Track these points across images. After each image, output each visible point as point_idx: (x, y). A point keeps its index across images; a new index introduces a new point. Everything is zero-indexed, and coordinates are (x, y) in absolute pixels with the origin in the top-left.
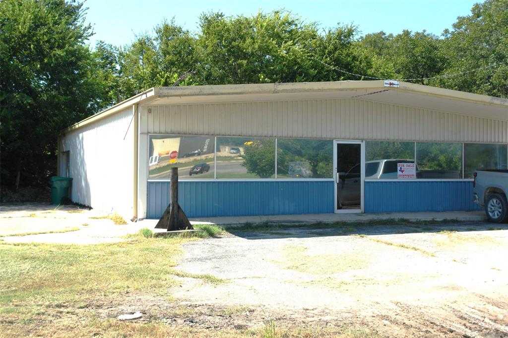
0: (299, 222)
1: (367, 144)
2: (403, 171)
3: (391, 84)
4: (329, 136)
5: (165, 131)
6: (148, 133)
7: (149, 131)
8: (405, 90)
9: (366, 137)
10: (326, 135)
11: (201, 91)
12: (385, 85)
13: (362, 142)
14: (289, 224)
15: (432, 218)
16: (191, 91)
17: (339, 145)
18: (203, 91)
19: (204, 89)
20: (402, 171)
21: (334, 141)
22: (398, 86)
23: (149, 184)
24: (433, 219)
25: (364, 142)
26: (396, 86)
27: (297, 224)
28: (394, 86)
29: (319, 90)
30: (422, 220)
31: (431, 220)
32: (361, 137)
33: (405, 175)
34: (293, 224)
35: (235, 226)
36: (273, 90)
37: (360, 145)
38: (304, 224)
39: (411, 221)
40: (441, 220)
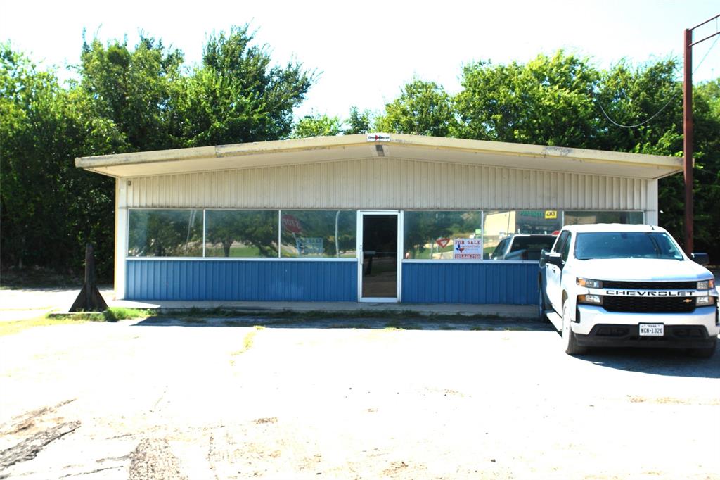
0: (260, 310)
1: (407, 215)
2: (463, 249)
3: (377, 138)
4: (351, 205)
5: (146, 205)
6: (127, 207)
7: (129, 205)
8: (400, 143)
9: (405, 206)
10: (347, 204)
11: (127, 160)
12: (369, 140)
13: (399, 212)
14: (246, 311)
15: (458, 311)
16: (115, 160)
17: (365, 217)
18: (129, 159)
19: (130, 157)
20: (461, 250)
21: (359, 212)
22: (389, 140)
23: (128, 262)
24: (458, 313)
25: (402, 212)
26: (385, 140)
27: (256, 312)
28: (382, 140)
29: (275, 151)
30: (440, 314)
31: (455, 314)
32: (398, 206)
33: (466, 255)
34: (252, 311)
35: (180, 311)
36: (214, 153)
37: (396, 216)
38: (266, 312)
39: (422, 314)
40: (472, 315)
